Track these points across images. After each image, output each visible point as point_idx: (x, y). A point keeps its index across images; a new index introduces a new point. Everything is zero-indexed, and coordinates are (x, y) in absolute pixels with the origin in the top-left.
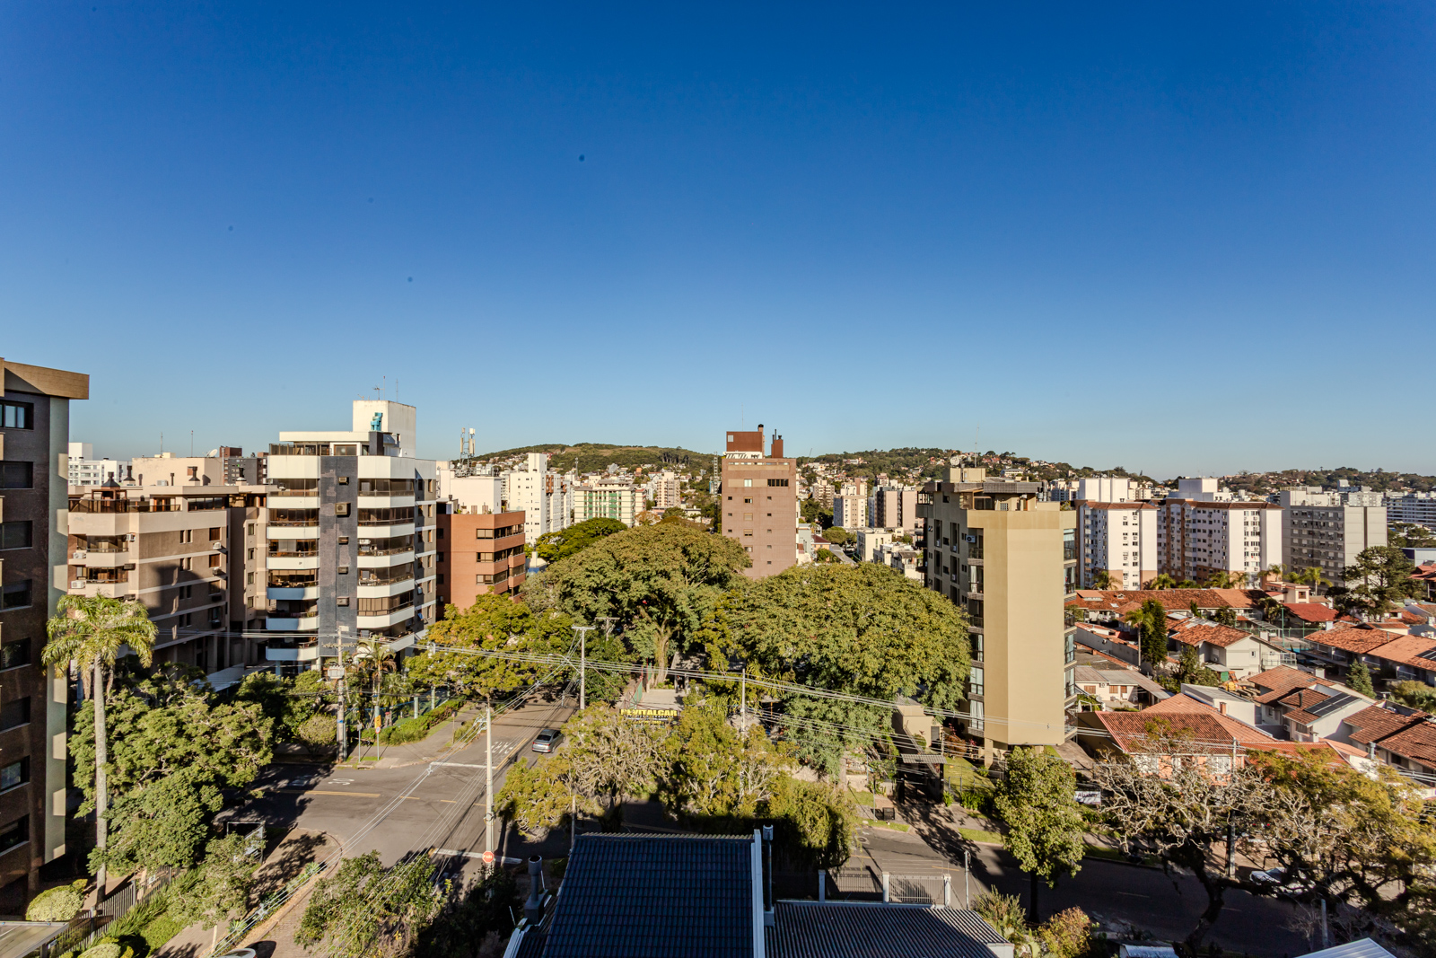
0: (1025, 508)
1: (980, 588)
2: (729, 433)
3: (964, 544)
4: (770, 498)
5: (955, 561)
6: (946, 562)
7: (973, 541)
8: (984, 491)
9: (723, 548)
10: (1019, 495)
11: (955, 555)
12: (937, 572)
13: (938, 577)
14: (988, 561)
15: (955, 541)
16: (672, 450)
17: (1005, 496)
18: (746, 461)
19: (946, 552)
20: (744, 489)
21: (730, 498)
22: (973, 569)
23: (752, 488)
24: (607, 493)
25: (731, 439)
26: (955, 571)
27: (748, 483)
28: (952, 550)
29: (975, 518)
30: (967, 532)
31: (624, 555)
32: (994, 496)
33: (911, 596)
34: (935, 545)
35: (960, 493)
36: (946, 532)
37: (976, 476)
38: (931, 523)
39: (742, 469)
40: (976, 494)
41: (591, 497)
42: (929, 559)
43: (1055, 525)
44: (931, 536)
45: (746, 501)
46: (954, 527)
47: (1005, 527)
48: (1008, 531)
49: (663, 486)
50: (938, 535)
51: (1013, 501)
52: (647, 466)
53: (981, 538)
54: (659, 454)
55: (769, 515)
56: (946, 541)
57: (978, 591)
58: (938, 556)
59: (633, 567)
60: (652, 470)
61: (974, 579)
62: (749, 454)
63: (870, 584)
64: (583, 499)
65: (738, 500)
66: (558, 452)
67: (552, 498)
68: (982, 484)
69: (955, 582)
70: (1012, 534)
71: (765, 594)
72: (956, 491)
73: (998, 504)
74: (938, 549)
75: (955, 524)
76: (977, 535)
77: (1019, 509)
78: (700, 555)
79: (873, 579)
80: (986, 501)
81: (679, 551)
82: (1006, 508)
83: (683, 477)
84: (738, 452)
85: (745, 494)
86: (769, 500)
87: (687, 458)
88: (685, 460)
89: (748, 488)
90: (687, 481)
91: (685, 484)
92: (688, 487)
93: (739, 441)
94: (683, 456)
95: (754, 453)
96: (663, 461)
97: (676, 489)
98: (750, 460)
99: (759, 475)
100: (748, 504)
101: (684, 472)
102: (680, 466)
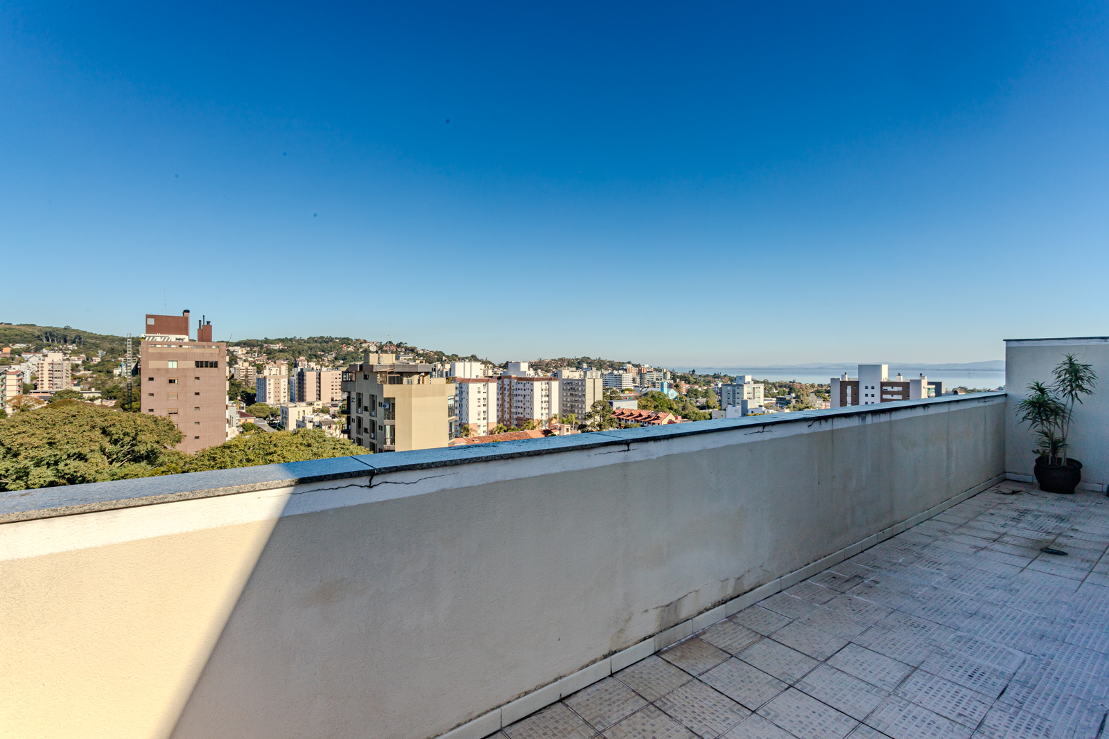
0: (423, 383)
1: (393, 441)
2: (148, 316)
3: (380, 410)
4: (198, 378)
5: (373, 423)
6: (366, 424)
7: (387, 407)
8: (396, 370)
9: (152, 426)
10: (420, 373)
11: (373, 418)
12: (359, 432)
13: (360, 436)
14: (398, 422)
15: (374, 408)
16: (58, 329)
17: (410, 374)
18: (169, 344)
19: (366, 417)
20: (167, 370)
21: (151, 379)
22: (388, 428)
23: (177, 369)
25: (151, 322)
26: (373, 430)
27: (172, 365)
28: (371, 415)
29: (389, 390)
30: (382, 401)
31: (20, 441)
32: (402, 374)
33: (342, 451)
34: (357, 412)
35: (377, 373)
36: (366, 402)
37: (388, 359)
38: (354, 395)
39: (165, 351)
40: (390, 373)
42: (352, 424)
43: (442, 393)
44: (354, 405)
45: (171, 381)
46: (373, 398)
47: (410, 396)
48: (413, 399)
49: (46, 368)
50: (359, 404)
51: (416, 377)
52: (18, 346)
53: (394, 405)
54: (37, 333)
55: (197, 394)
56: (366, 409)
57: (391, 444)
58: (360, 420)
59: (32, 453)
60: (28, 351)
61: (388, 435)
62: (173, 338)
63: (309, 445)
65: (161, 381)
68: (393, 366)
69: (373, 438)
70: (414, 401)
71: (208, 463)
72: (374, 370)
73: (405, 380)
74: (359, 415)
75: (373, 396)
76: (391, 403)
77: (419, 383)
78: (126, 434)
79: (312, 441)
80: (397, 377)
81: (98, 432)
82: (410, 383)
83: (76, 359)
84: (160, 335)
85: (169, 375)
86: (196, 380)
87: (80, 339)
88: (77, 340)
89: (173, 369)
90: (80, 362)
91: (77, 366)
92: (81, 368)
93: (161, 324)
94: (73, 336)
95: (179, 337)
96: (45, 341)
97: (65, 371)
98: (174, 343)
99: (184, 357)
100: (172, 384)
101: (74, 353)
102: (70, 347)
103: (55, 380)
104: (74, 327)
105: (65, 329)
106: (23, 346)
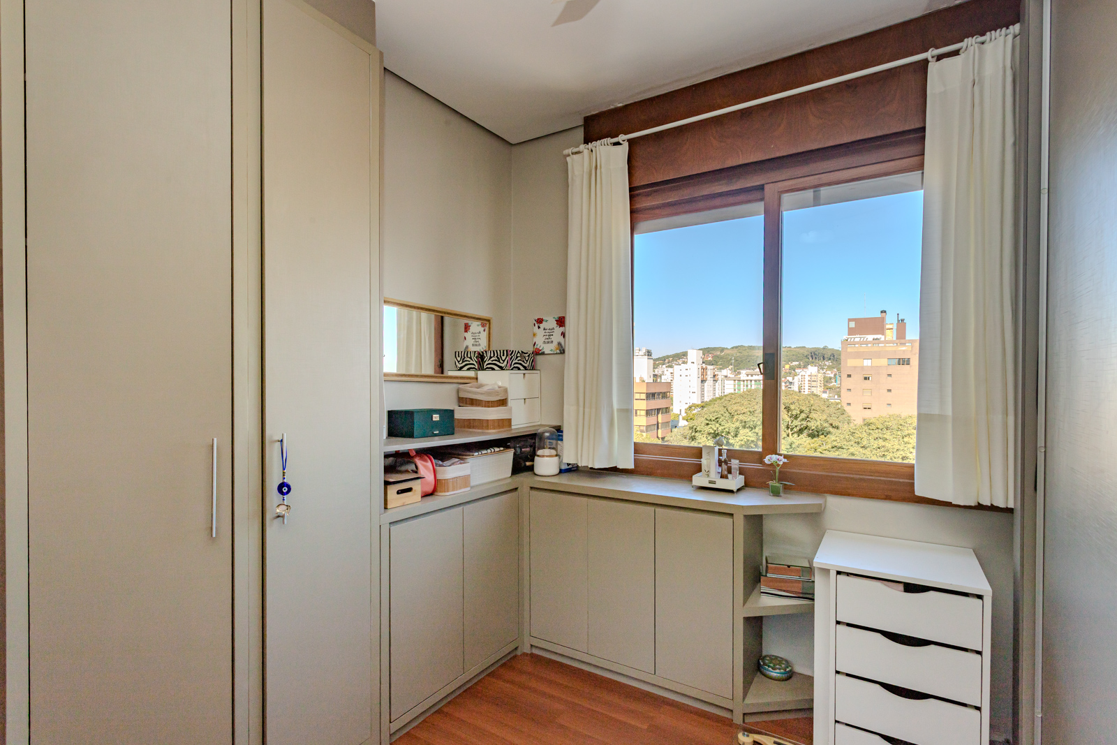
2: (850, 320)
4: (890, 375)
16: (819, 349)
18: (867, 343)
20: (863, 368)
21: (849, 376)
23: (872, 367)
24: (753, 382)
25: (852, 325)
27: (867, 363)
39: (861, 350)
41: (739, 385)
45: (865, 378)
49: (807, 378)
52: (794, 363)
54: (806, 353)
55: (889, 390)
60: (799, 367)
62: (870, 337)
64: (732, 386)
65: (857, 378)
66: (718, 353)
67: (706, 384)
83: (829, 372)
84: (859, 336)
85: (864, 373)
86: (889, 378)
87: (834, 356)
88: (832, 357)
89: (867, 366)
90: (832, 376)
91: (831, 378)
92: (833, 380)
93: (862, 326)
94: (829, 354)
95: (876, 336)
96: (811, 359)
97: (819, 381)
98: (870, 342)
99: (878, 355)
100: (867, 381)
101: (830, 368)
102: (827, 363)
103: (812, 388)
104: (830, 347)
105: (824, 348)
106: (797, 363)
